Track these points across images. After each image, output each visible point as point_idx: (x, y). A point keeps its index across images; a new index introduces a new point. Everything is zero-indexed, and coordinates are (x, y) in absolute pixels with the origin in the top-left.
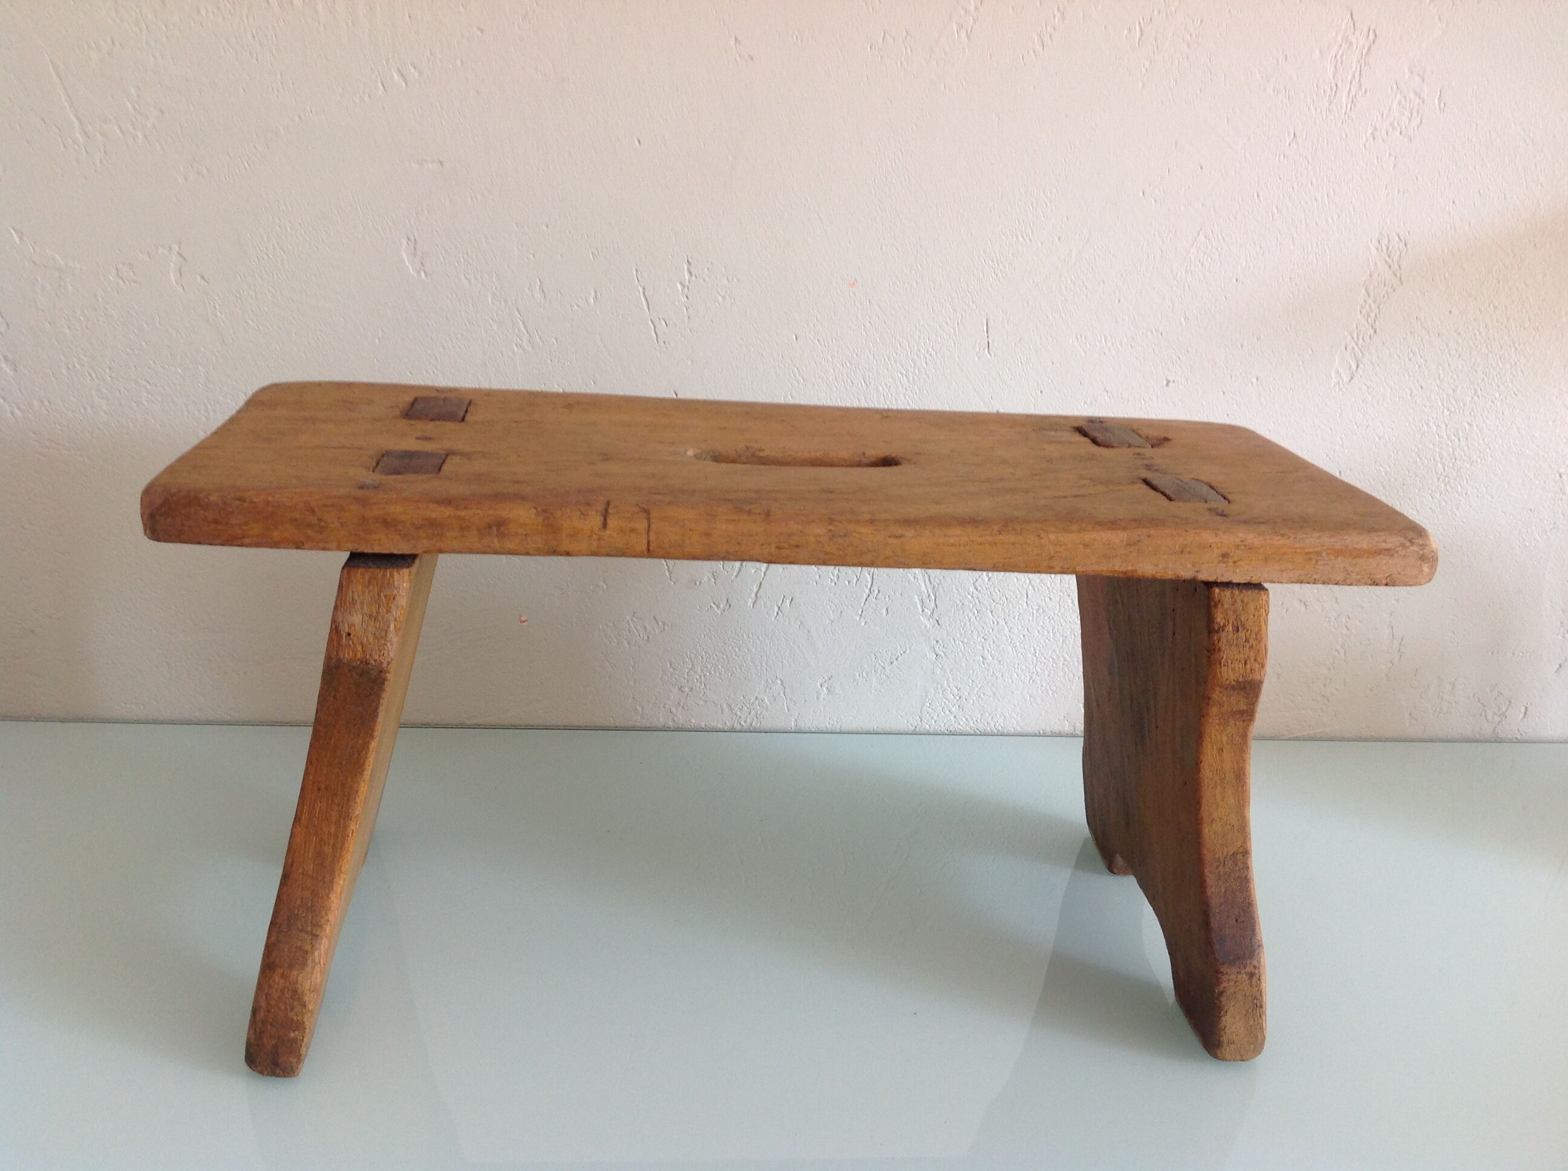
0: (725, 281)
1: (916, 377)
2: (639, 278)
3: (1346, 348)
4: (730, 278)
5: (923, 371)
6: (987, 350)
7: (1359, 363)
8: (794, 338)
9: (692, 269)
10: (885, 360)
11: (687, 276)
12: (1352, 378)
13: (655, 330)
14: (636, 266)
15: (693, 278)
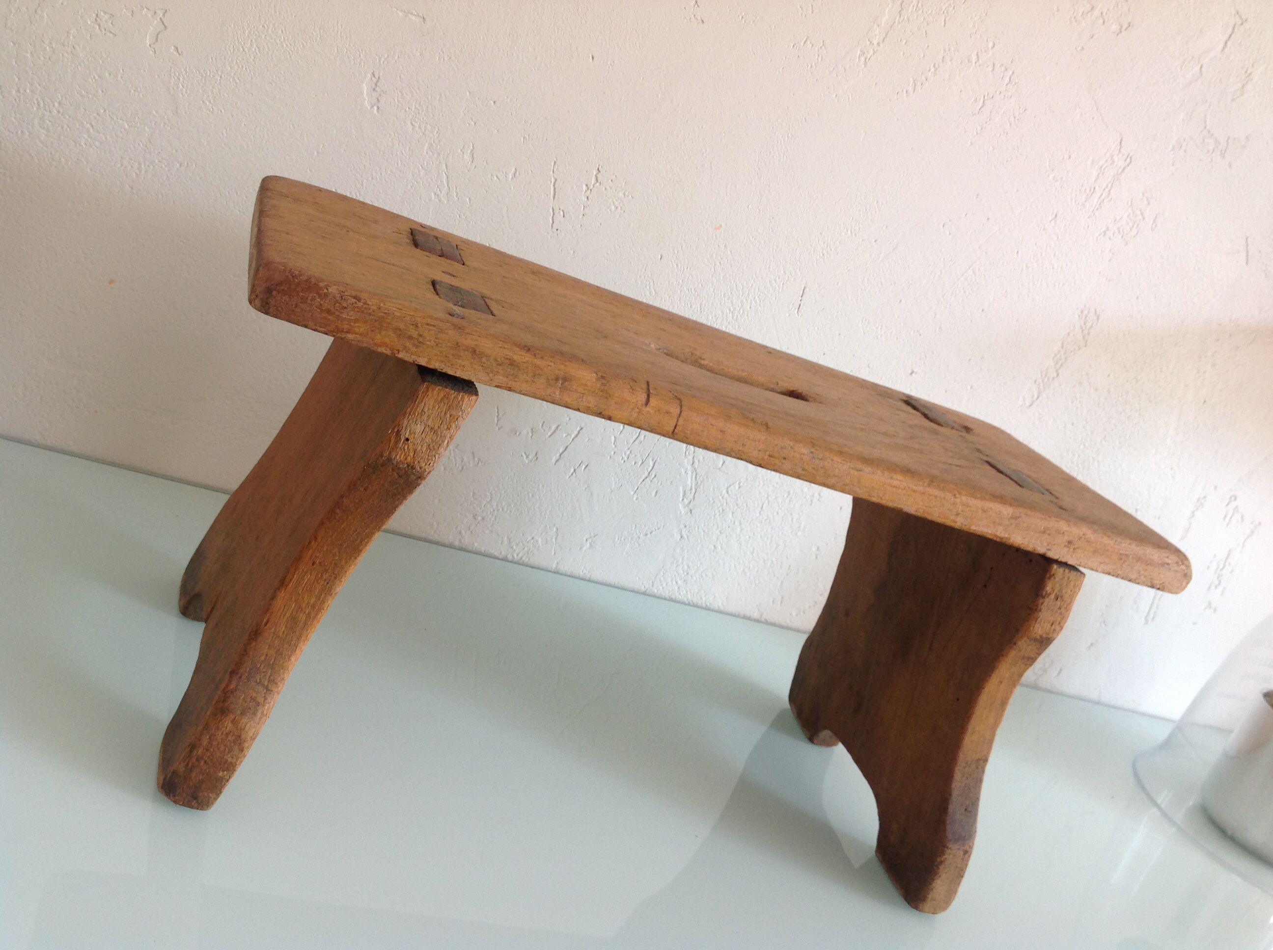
0: (621, 195)
1: (739, 316)
2: (555, 170)
3: (1035, 382)
4: (627, 193)
5: (746, 313)
6: (797, 310)
7: (1040, 395)
8: (660, 257)
9: (599, 176)
10: (721, 296)
11: (593, 181)
12: (1031, 404)
13: (553, 217)
14: (555, 159)
15: (598, 184)
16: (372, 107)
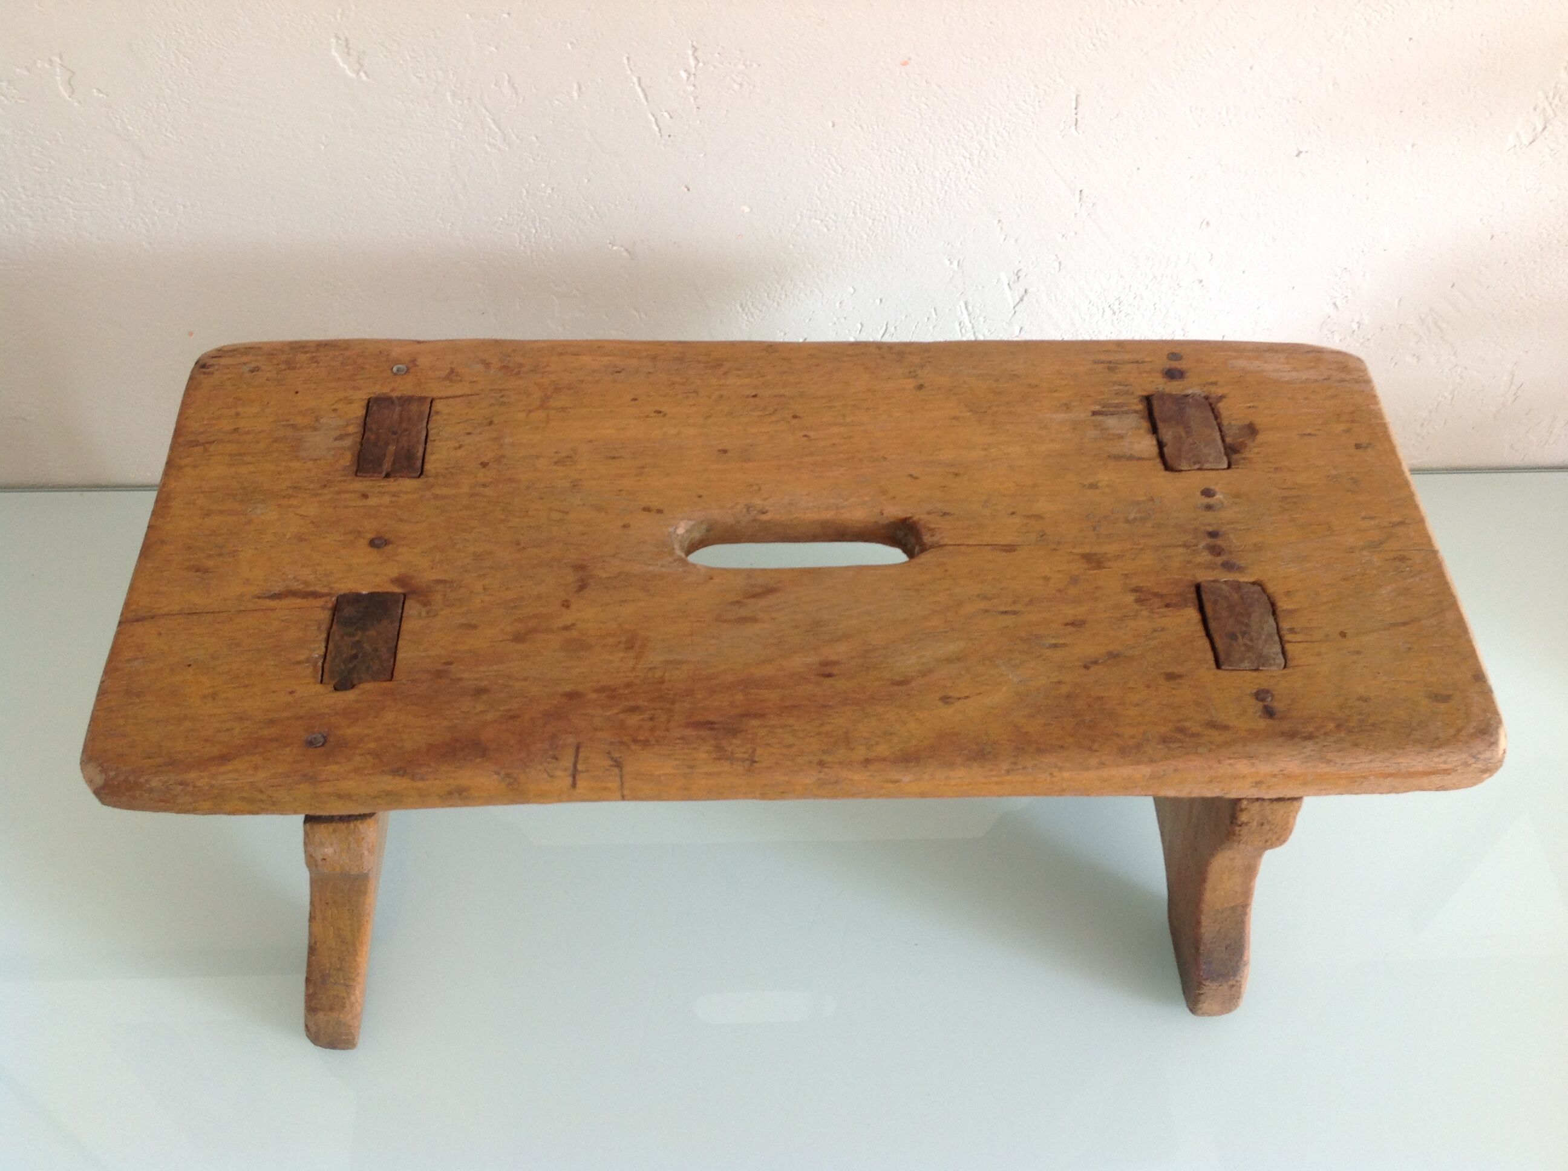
0: (741, 67)
1: (981, 160)
2: (632, 68)
3: (1535, 109)
4: (748, 63)
5: (992, 153)
6: (1074, 127)
7: (1548, 125)
8: (831, 125)
9: (699, 54)
10: (944, 144)
11: (692, 62)
12: (1533, 141)
13: (657, 123)
14: (627, 55)
15: (701, 65)
16: (358, 74)
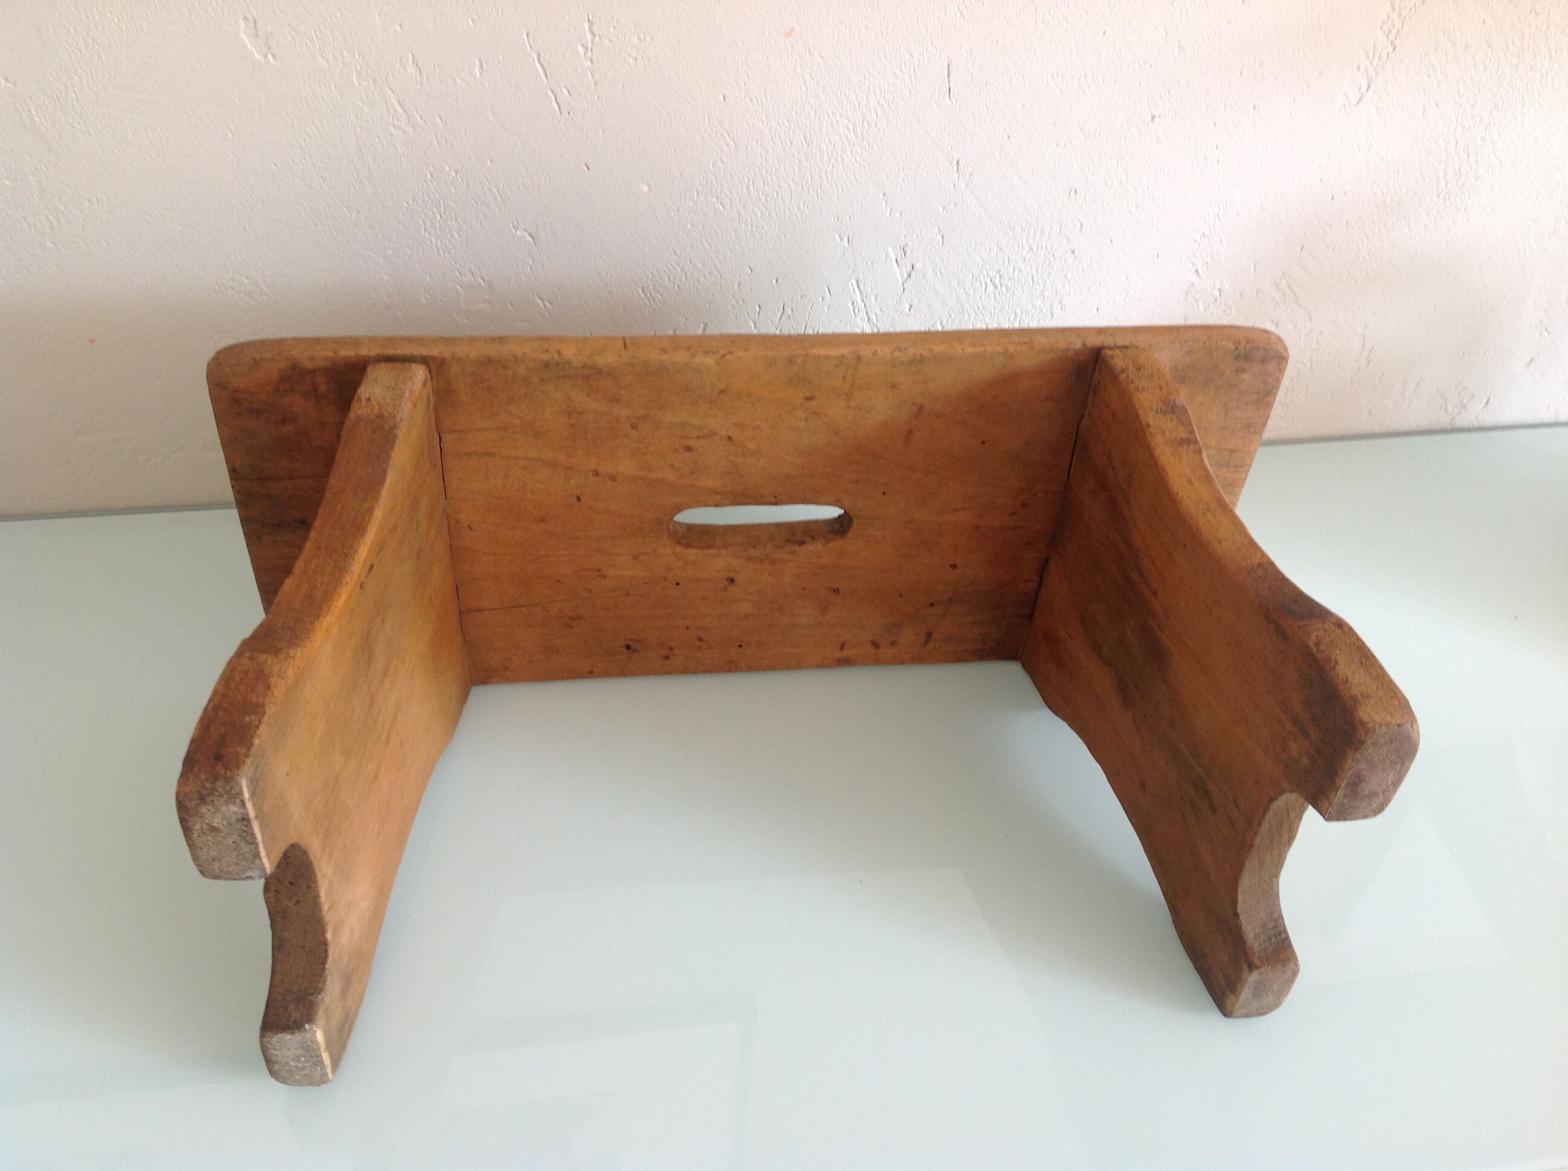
0: (635, 41)
1: (865, 132)
2: (531, 42)
3: (1359, 68)
4: (642, 36)
5: (873, 125)
6: (947, 97)
7: (1372, 84)
8: (722, 98)
9: (595, 28)
11: (589, 37)
12: (1360, 100)
13: (556, 100)
14: (526, 31)
15: (597, 39)
16: (266, 56)
